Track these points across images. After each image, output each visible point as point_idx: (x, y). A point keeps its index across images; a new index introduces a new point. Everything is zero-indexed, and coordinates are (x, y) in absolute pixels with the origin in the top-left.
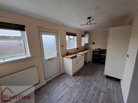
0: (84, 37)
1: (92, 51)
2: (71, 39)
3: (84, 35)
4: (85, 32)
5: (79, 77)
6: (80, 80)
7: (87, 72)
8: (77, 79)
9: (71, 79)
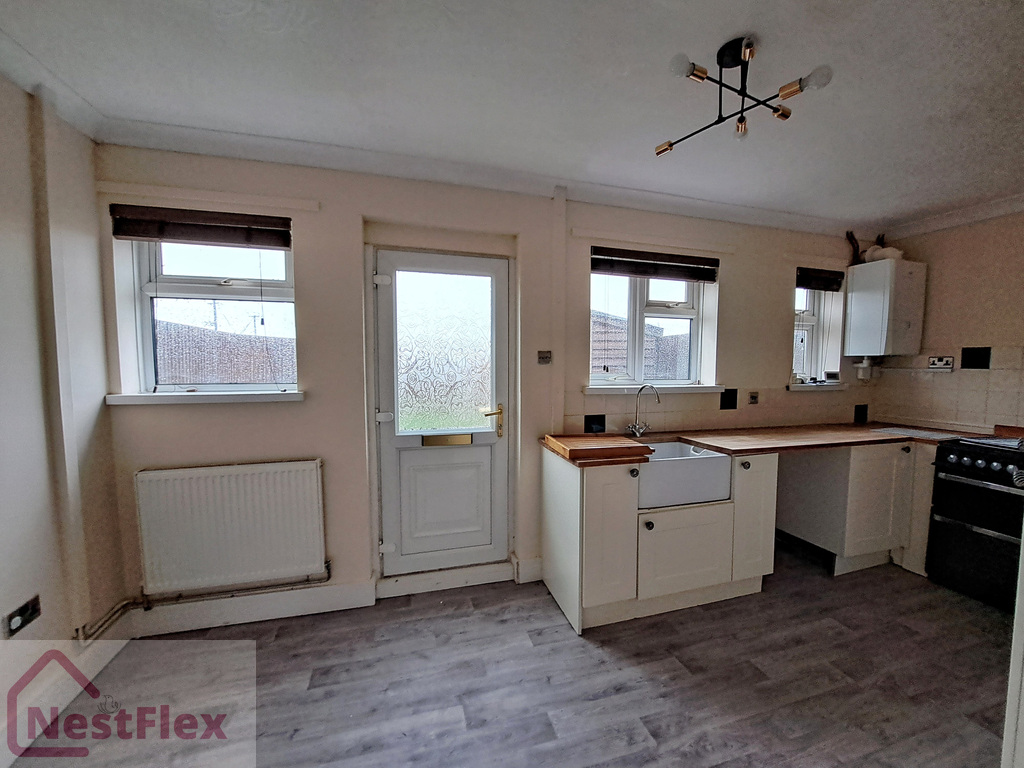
0: (840, 295)
1: (933, 449)
2: (665, 308)
3: (841, 275)
4: (850, 237)
5: (630, 673)
6: (617, 699)
7: (761, 662)
8: (602, 681)
9: (546, 648)
